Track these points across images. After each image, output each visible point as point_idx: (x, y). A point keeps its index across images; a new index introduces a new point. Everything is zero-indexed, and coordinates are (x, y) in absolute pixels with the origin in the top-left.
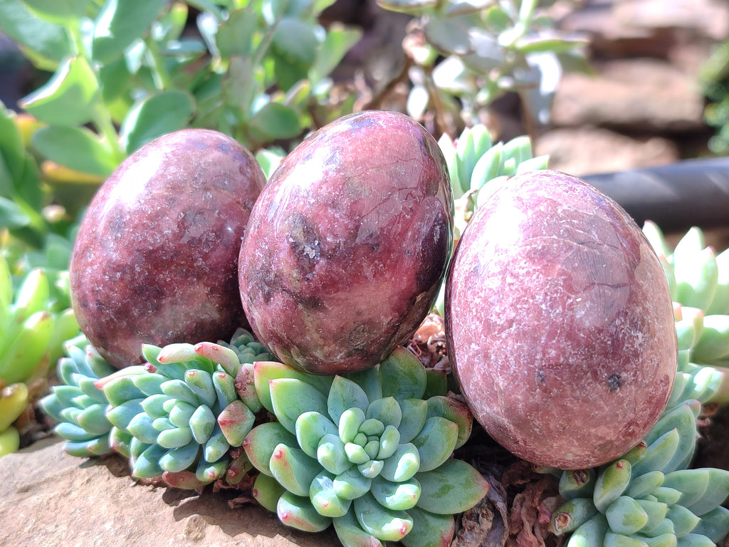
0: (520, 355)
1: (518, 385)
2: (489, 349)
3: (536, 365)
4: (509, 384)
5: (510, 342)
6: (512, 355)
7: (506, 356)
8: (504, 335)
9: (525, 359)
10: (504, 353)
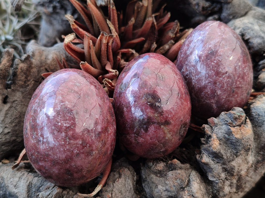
0: (228, 83)
1: (225, 93)
2: (217, 81)
3: (233, 87)
4: (222, 93)
5: (226, 79)
6: (226, 83)
7: (223, 84)
8: (224, 76)
9: (230, 85)
10: (223, 82)
